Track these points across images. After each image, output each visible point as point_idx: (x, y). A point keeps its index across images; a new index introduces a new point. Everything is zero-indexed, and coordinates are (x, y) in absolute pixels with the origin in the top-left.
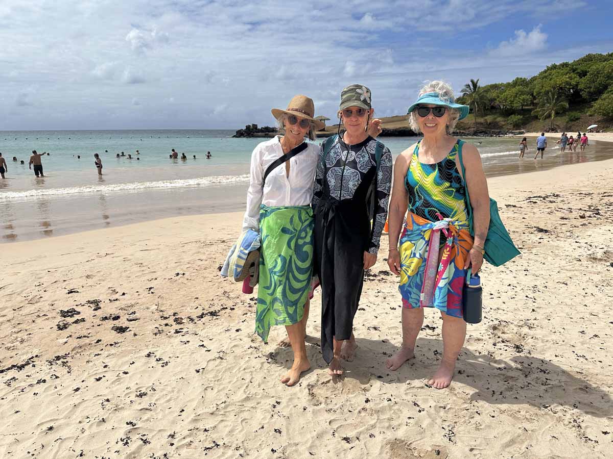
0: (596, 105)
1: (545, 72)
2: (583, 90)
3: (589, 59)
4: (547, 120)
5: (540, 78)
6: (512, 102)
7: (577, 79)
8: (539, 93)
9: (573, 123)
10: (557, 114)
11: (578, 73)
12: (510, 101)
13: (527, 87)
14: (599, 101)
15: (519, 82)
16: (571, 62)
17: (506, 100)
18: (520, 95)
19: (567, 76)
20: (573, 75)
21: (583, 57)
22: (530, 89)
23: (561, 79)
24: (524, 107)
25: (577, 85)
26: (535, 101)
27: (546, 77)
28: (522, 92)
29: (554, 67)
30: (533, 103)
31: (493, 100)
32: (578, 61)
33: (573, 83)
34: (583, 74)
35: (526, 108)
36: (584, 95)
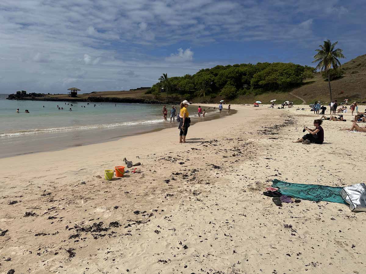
0: (223, 90)
1: (199, 72)
2: (216, 83)
3: (218, 68)
4: (202, 97)
5: (197, 76)
6: (185, 87)
7: (214, 77)
8: (197, 83)
9: (214, 99)
10: (206, 94)
11: (214, 74)
12: (184, 86)
13: (192, 80)
14: (224, 89)
15: (188, 77)
16: (210, 69)
17: (181, 86)
18: (188, 83)
19: (209, 76)
20: (212, 75)
21: (215, 66)
22: (193, 81)
23: (207, 77)
24: (191, 90)
25: (214, 80)
26: (195, 87)
27: (200, 75)
28: (189, 82)
29: (203, 70)
30: (194, 88)
31: (175, 85)
32: (213, 68)
33: (212, 79)
34: (216, 75)
35: (192, 90)
36: (217, 85)
